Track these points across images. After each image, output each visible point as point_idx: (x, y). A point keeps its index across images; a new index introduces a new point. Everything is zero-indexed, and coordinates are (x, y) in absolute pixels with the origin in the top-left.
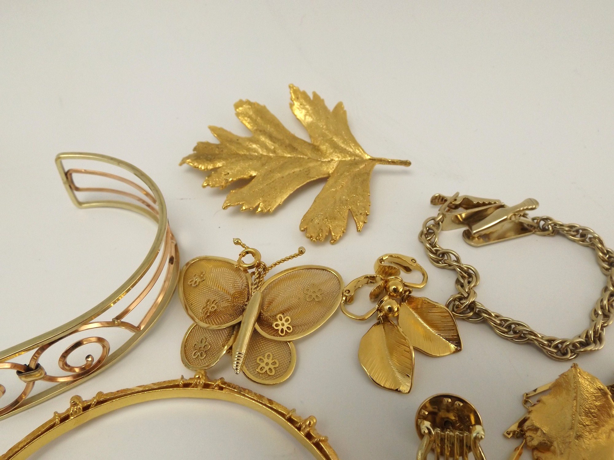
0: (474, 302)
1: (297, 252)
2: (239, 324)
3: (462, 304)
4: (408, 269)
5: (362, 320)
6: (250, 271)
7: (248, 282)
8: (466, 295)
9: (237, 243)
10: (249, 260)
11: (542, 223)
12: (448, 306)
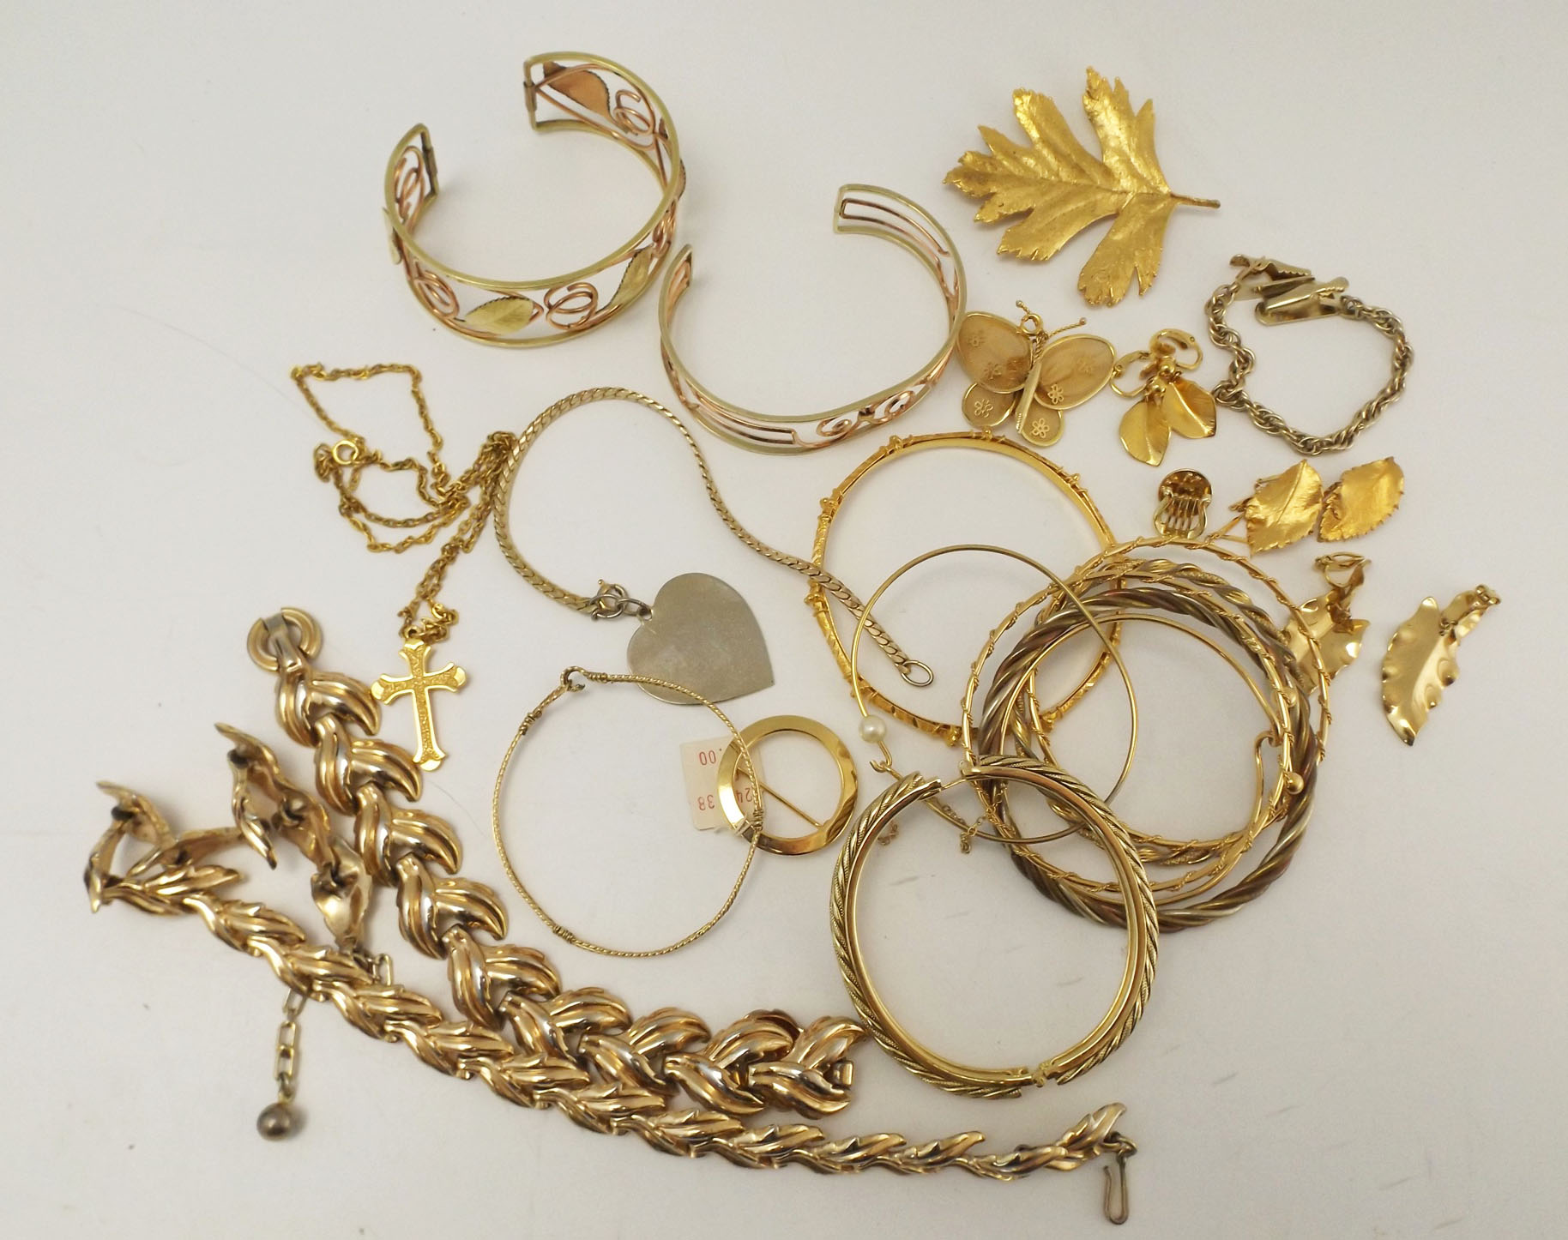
0: (1240, 392)
1: (1078, 322)
2: (1022, 391)
3: (1229, 392)
4: (1184, 346)
5: (1127, 396)
6: (1032, 338)
7: (1029, 351)
8: (1235, 383)
9: (1019, 306)
10: (1030, 326)
11: (1351, 304)
12: (1213, 393)
